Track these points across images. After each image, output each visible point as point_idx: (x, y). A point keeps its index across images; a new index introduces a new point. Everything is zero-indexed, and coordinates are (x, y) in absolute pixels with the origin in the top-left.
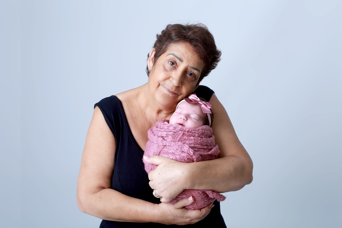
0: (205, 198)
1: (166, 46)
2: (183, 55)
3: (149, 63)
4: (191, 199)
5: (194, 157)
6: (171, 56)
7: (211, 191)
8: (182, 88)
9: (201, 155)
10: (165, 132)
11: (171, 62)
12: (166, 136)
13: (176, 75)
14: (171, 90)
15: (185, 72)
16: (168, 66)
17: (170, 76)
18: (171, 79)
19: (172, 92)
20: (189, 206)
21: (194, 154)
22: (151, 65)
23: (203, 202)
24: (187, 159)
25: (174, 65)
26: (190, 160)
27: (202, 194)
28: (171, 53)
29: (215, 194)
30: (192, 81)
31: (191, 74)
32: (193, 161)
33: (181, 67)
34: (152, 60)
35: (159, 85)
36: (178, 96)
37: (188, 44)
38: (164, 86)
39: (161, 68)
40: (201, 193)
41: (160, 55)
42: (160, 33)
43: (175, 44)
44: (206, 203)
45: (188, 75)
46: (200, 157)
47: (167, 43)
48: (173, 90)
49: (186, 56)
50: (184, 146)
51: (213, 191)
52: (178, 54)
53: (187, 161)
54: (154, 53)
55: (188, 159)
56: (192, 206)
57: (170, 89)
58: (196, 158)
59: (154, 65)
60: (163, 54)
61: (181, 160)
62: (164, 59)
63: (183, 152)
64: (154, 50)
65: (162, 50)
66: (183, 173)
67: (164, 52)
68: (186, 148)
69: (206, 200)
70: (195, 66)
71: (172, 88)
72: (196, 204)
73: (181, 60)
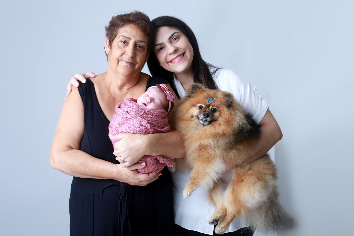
0: (155, 164)
1: (116, 32)
2: (130, 34)
3: (107, 49)
4: (144, 164)
5: (151, 131)
6: (121, 37)
7: (161, 157)
8: (136, 58)
9: (155, 130)
10: (130, 108)
11: (123, 41)
12: (130, 111)
13: (129, 49)
14: (129, 62)
15: (135, 45)
16: (121, 44)
17: (125, 51)
18: (126, 53)
19: (130, 63)
20: (141, 169)
21: (150, 128)
22: (108, 50)
23: (153, 167)
24: (144, 131)
25: (126, 43)
26: (147, 133)
27: (154, 161)
28: (121, 35)
29: (165, 159)
30: (142, 51)
31: (140, 47)
32: (149, 133)
33: (131, 43)
34: (108, 46)
35: (119, 61)
36: (135, 65)
37: (132, 25)
38: (123, 60)
39: (117, 47)
40: (153, 159)
41: (113, 40)
42: (108, 24)
43: (122, 29)
44: (155, 169)
45: (138, 48)
46: (155, 131)
47: (116, 29)
48: (130, 61)
49: (132, 34)
50: (143, 121)
51: (163, 157)
52: (126, 35)
53: (145, 133)
54: (108, 40)
55: (146, 131)
56: (144, 170)
57: (127, 60)
58: (152, 131)
59: (110, 49)
60: (115, 38)
61: (141, 132)
62: (117, 41)
63: (142, 125)
64: (107, 39)
65: (113, 35)
66: (144, 142)
67: (116, 37)
68: (144, 122)
69: (155, 166)
70: (141, 40)
71: (129, 60)
72: (147, 168)
73: (130, 39)
